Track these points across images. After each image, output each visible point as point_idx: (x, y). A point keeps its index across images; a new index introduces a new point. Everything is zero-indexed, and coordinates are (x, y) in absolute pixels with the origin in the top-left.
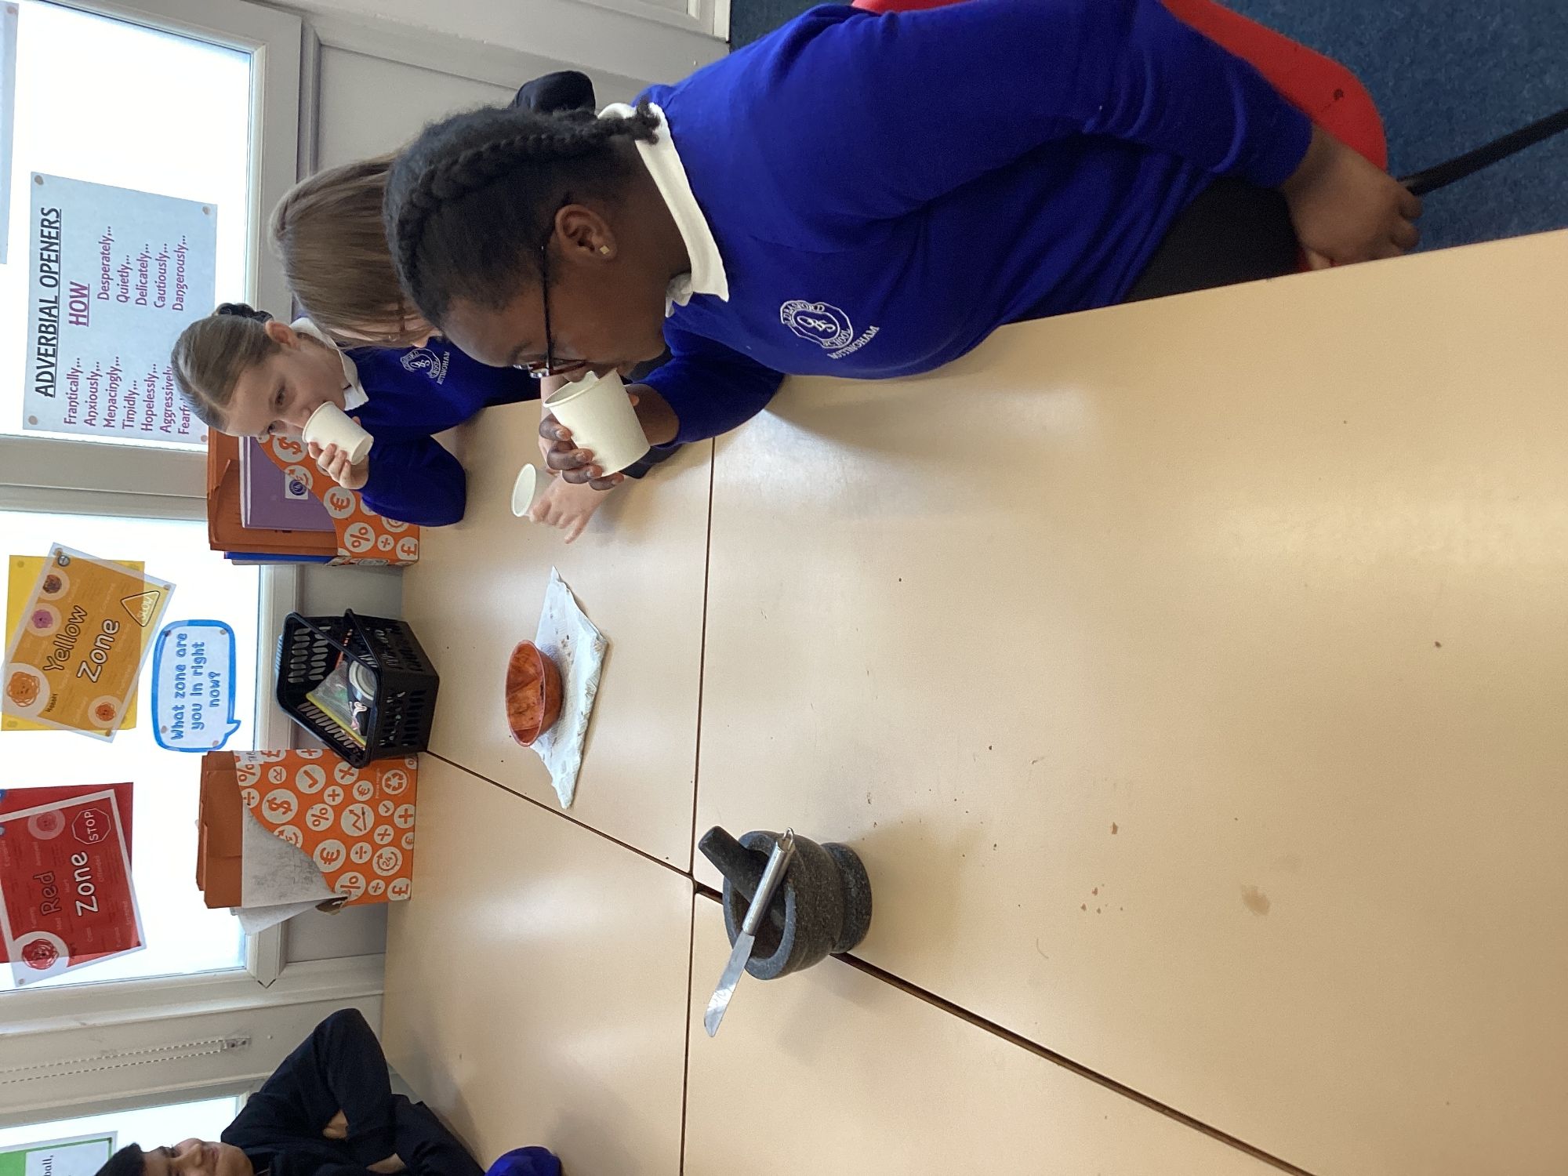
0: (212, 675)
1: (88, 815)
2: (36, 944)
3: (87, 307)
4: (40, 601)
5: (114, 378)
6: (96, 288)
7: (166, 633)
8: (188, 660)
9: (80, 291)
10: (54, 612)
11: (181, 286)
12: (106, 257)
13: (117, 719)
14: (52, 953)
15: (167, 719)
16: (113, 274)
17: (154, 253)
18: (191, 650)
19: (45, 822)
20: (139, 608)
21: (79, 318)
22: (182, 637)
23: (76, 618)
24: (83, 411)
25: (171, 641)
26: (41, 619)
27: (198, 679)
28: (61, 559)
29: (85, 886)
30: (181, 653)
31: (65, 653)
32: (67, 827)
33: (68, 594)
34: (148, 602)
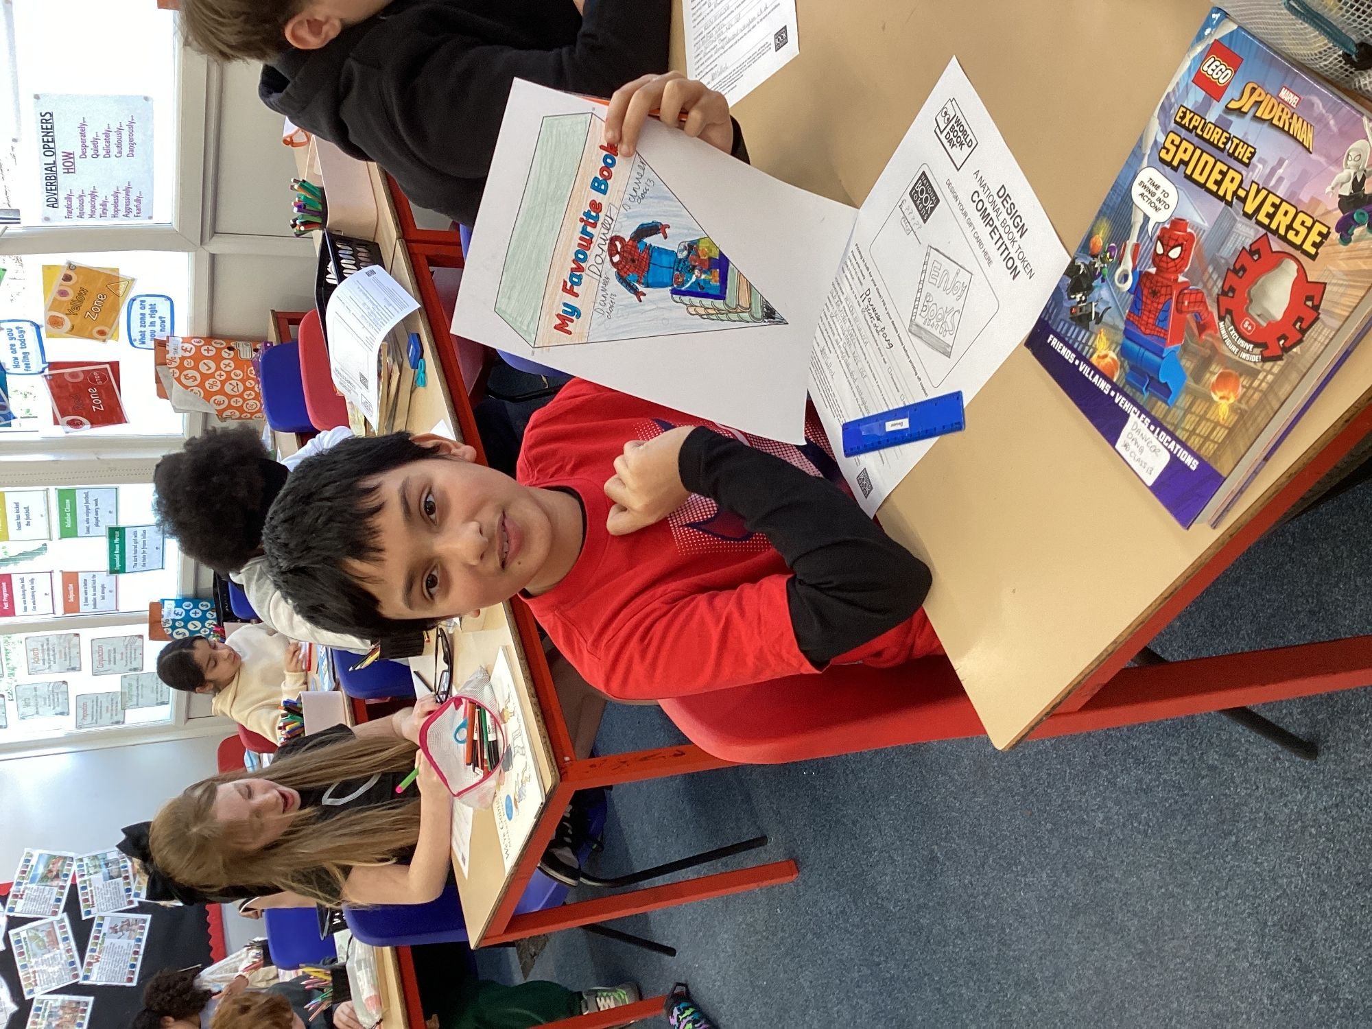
0: (160, 318)
1: (95, 373)
2: (73, 420)
3: (73, 163)
4: (61, 285)
5: (93, 195)
6: (78, 152)
7: (134, 300)
8: (147, 311)
9: (68, 156)
10: (70, 291)
11: (132, 144)
12: (83, 135)
13: (109, 336)
14: (82, 423)
15: (136, 335)
16: (88, 143)
17: (114, 128)
18: (147, 307)
19: (73, 375)
20: (118, 289)
21: (69, 170)
22: (143, 301)
23: (82, 293)
24: (76, 212)
25: (136, 305)
26: (63, 293)
27: (153, 320)
28: (71, 266)
29: (96, 400)
30: (143, 307)
31: (78, 308)
32: (85, 378)
33: (77, 282)
34: (122, 286)
